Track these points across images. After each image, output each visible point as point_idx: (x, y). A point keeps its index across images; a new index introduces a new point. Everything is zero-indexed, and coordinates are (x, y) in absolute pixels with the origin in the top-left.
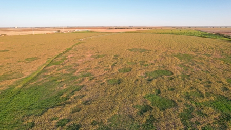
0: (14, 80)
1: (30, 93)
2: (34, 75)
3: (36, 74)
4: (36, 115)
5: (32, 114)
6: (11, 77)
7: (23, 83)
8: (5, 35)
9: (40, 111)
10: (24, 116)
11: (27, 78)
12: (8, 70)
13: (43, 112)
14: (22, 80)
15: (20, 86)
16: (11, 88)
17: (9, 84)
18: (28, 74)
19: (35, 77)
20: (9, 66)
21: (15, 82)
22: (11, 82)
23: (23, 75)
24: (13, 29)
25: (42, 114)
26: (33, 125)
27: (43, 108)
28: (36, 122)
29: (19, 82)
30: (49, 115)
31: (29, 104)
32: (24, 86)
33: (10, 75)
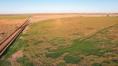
0: (81, 36)
1: (85, 44)
2: (89, 36)
3: (90, 36)
4: (85, 55)
5: (84, 54)
6: (80, 35)
7: (84, 38)
8: (82, 16)
9: (87, 54)
10: (80, 53)
11: (86, 36)
12: (79, 31)
13: (88, 55)
14: (84, 37)
15: (82, 39)
16: (79, 39)
17: (78, 37)
18: (87, 35)
19: (89, 37)
20: (80, 30)
21: (81, 37)
22: (79, 37)
23: (84, 35)
24: (86, 14)
25: (87, 55)
26: (83, 58)
27: (89, 53)
28: (84, 58)
29: (82, 37)
30: (91, 57)
31: (84, 48)
32: (84, 40)
33: (80, 34)
